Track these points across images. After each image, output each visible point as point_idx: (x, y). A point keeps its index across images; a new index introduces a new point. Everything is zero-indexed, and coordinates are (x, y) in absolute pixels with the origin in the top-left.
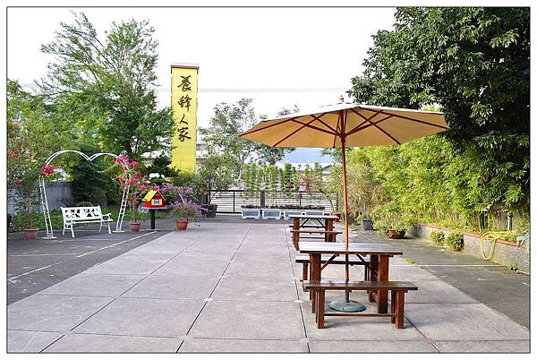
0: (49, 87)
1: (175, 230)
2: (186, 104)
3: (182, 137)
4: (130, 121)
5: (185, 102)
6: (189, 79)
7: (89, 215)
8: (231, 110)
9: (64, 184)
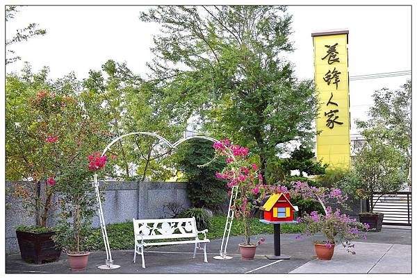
0: (163, 70)
1: (313, 259)
2: (333, 80)
3: (331, 123)
4: (258, 102)
5: (332, 77)
6: (337, 48)
7: (177, 232)
8: (394, 96)
9: (176, 185)
